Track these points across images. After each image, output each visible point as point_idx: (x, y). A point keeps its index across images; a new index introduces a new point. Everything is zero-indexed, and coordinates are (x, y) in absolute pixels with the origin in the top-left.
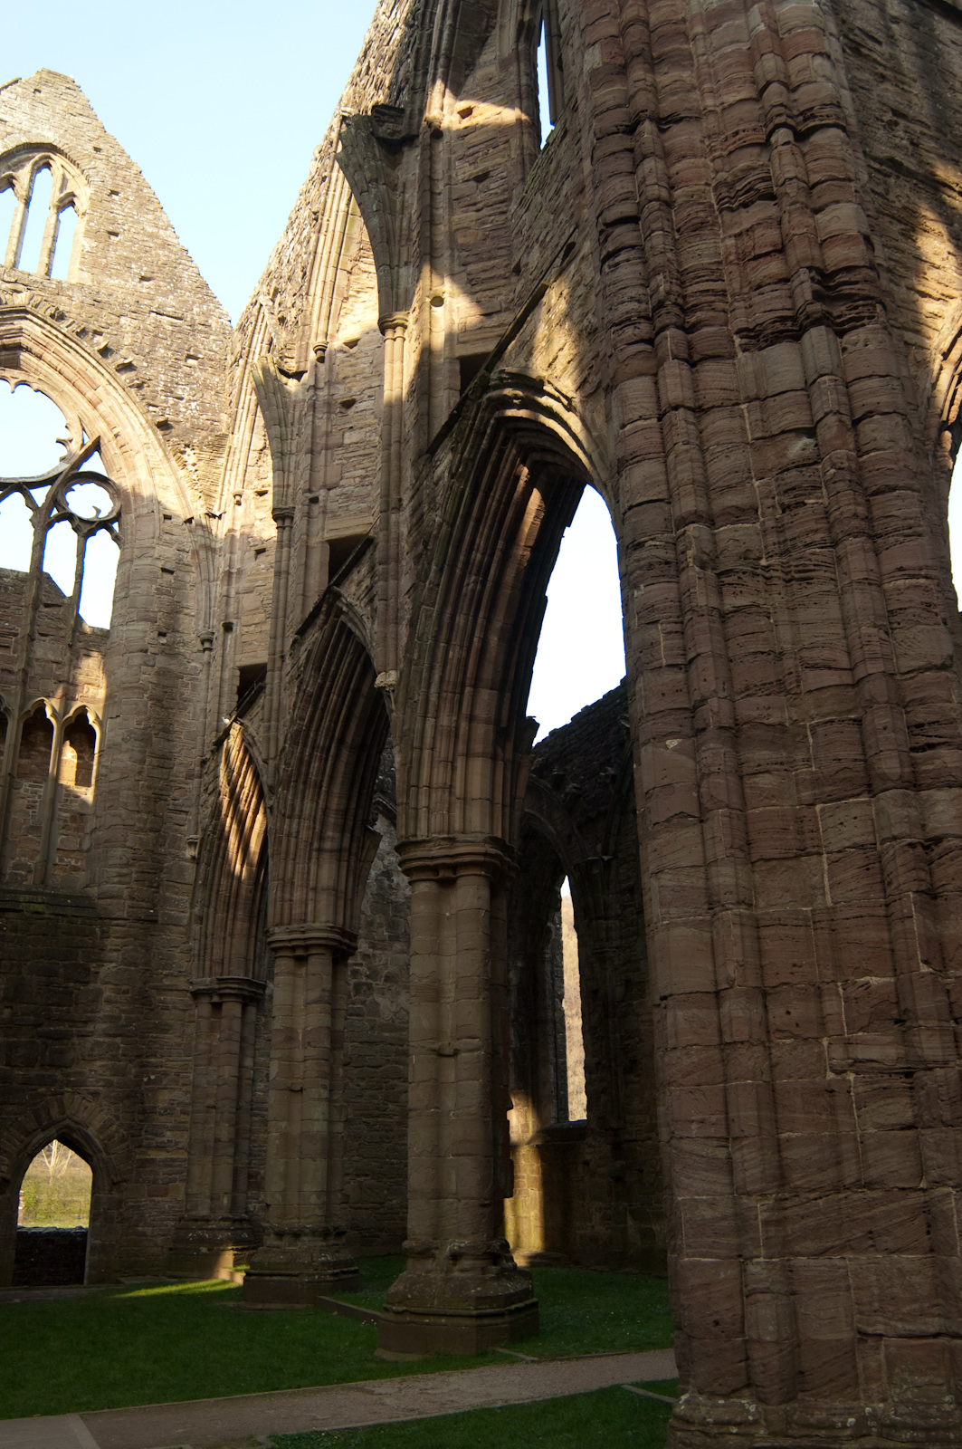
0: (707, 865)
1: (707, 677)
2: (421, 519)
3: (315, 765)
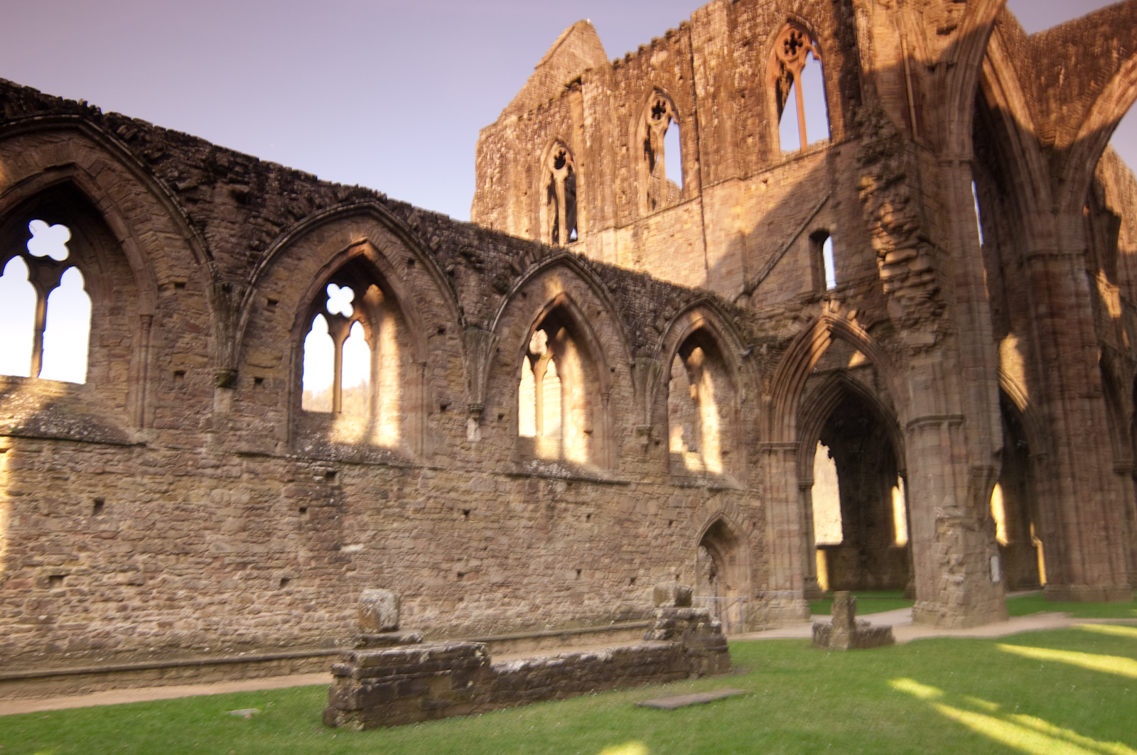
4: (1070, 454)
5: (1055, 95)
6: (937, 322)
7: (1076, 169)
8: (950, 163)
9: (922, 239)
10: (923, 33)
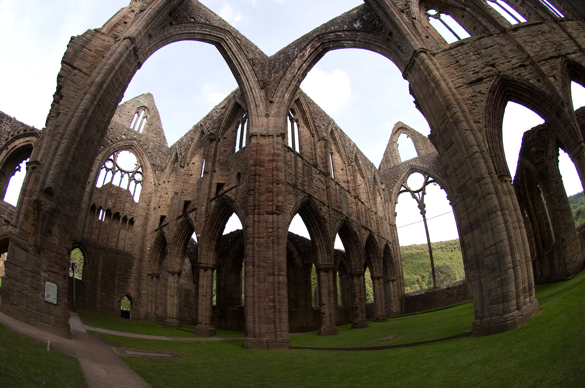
0: (254, 282)
1: (256, 259)
2: (207, 210)
3: (178, 242)
5: (274, 72)
7: (280, 97)
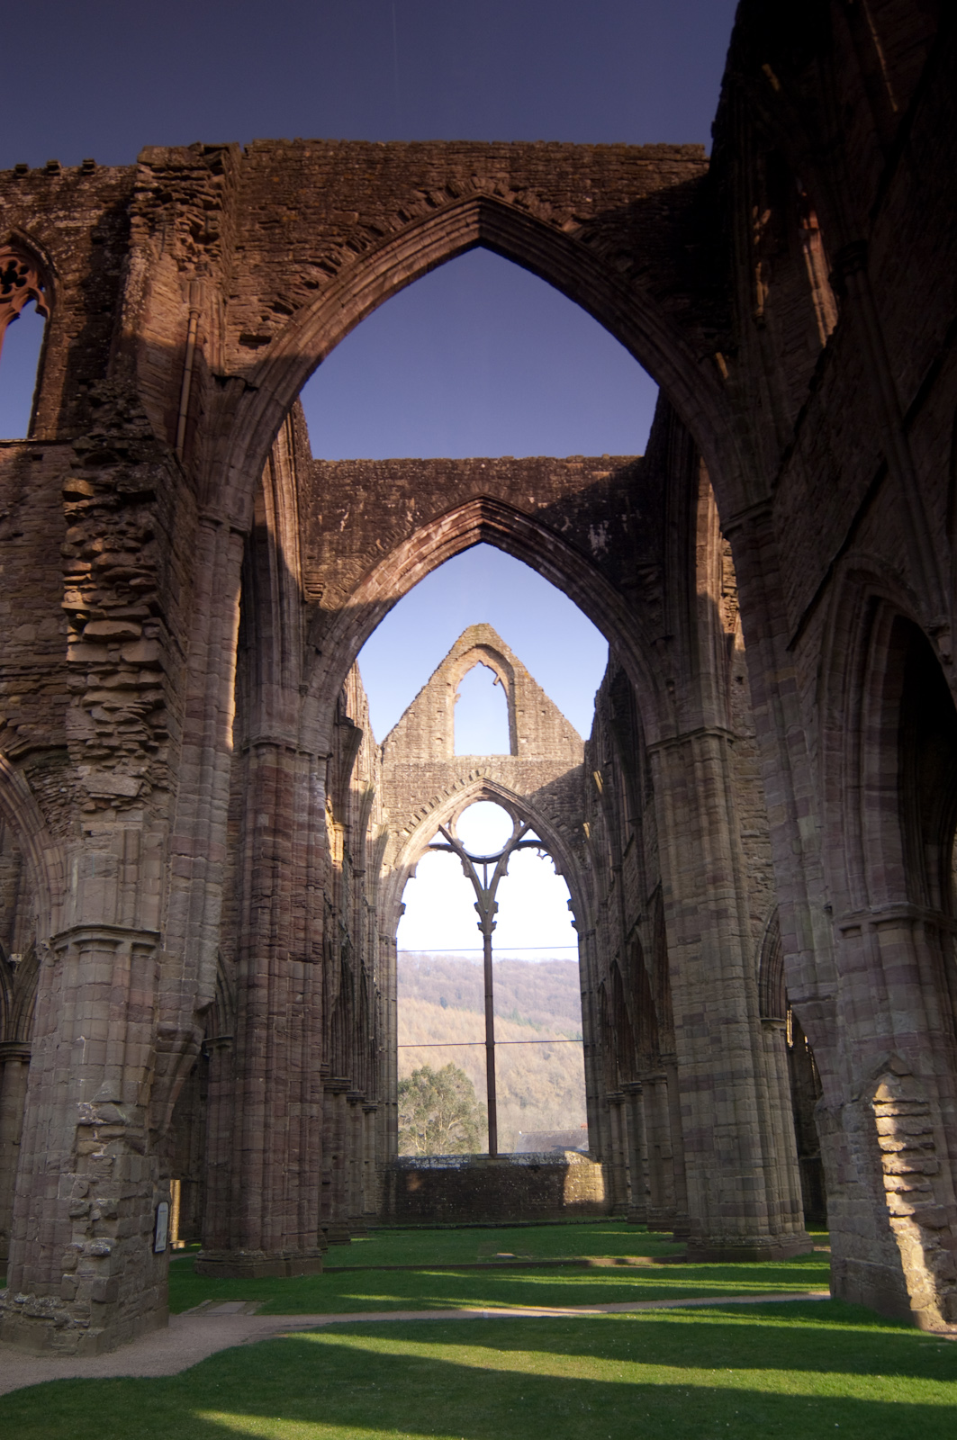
1: (274, 1064)
4: (269, 1040)
5: (331, 543)
6: (147, 762)
7: (338, 643)
8: (218, 523)
9: (156, 610)
10: (221, 327)
